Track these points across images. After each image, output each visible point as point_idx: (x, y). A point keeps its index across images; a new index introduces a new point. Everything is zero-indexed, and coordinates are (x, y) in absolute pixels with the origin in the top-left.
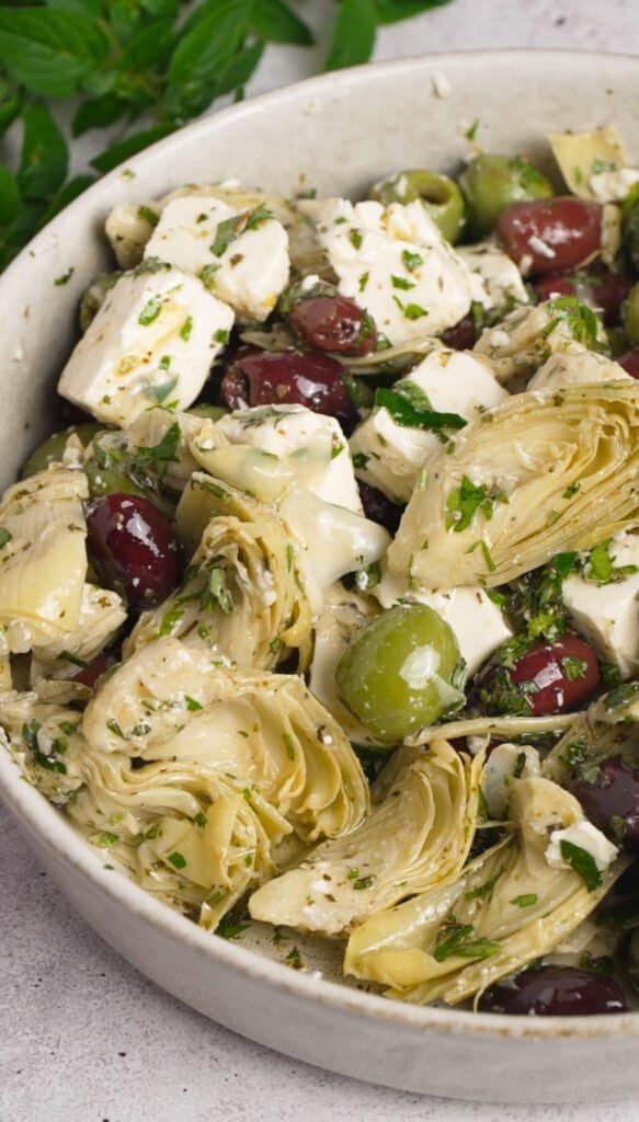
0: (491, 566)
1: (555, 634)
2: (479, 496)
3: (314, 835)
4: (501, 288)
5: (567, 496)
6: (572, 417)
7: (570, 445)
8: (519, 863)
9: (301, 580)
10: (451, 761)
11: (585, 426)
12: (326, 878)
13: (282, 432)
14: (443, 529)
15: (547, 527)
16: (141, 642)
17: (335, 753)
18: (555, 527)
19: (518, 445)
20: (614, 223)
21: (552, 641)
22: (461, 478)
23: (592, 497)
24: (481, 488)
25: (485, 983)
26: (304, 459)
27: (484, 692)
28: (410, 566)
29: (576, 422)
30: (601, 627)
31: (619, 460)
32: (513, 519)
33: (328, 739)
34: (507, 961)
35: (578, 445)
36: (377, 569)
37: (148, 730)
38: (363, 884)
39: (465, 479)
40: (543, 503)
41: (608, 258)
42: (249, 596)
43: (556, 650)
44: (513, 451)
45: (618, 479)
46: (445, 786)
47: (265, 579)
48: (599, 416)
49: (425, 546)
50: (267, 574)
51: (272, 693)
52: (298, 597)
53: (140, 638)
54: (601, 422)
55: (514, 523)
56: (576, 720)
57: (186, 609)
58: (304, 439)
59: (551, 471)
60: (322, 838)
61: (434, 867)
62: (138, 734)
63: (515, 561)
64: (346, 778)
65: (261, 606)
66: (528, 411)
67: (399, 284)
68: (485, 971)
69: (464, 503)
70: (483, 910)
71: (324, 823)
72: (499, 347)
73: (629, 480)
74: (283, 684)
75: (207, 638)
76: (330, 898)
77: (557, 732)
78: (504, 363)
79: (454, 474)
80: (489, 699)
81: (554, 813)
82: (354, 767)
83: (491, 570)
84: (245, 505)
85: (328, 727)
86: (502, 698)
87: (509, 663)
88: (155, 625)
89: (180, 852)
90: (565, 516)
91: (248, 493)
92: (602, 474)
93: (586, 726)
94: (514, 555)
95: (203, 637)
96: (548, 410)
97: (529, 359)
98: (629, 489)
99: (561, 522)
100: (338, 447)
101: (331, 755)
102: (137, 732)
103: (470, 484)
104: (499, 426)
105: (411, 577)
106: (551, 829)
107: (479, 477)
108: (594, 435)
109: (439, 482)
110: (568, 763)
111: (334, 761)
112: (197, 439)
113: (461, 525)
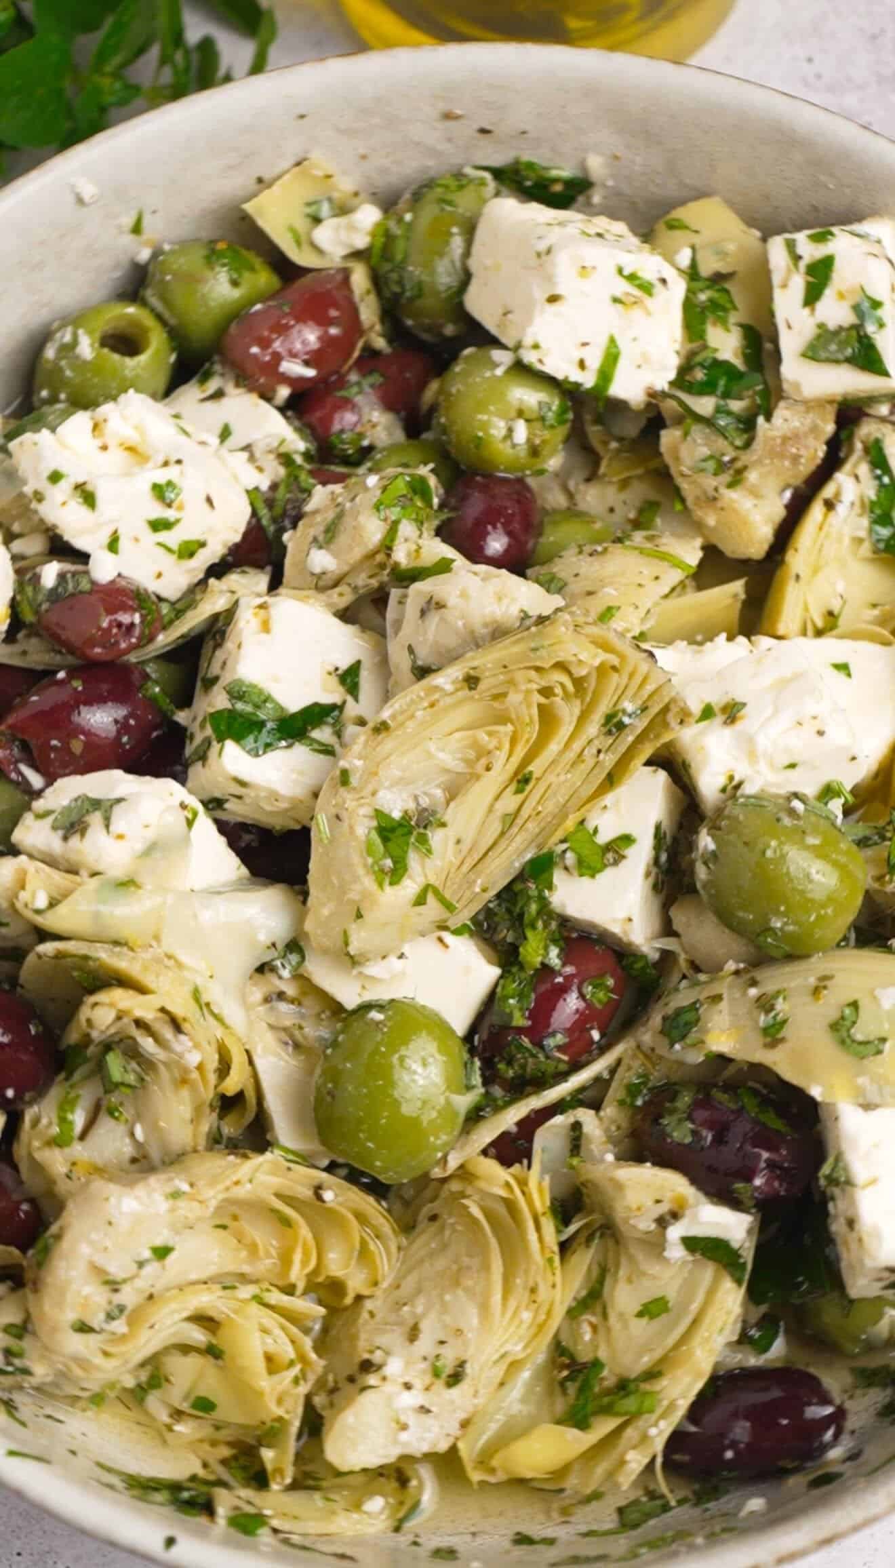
0: (449, 907)
1: (558, 956)
2: (406, 830)
3: (348, 1300)
4: (270, 452)
5: (519, 791)
6: (495, 691)
7: (501, 728)
8: (624, 1260)
9: (216, 1011)
10: (502, 1182)
11: (514, 698)
12: (408, 1386)
13: (120, 837)
14: (374, 887)
15: (503, 834)
16: (39, 1149)
17: (341, 1204)
18: (515, 829)
19: (432, 747)
20: (368, 292)
21: (557, 968)
22: (372, 813)
23: (551, 778)
24: (403, 818)
25: (659, 1445)
26: (157, 855)
27: (501, 1066)
28: (347, 944)
29: (500, 696)
30: (616, 929)
31: (570, 723)
32: (458, 842)
33: (328, 1195)
34: (672, 1406)
35: (513, 724)
36: (295, 946)
37: (121, 1308)
38: (455, 1378)
39: (379, 814)
40: (491, 809)
41: (380, 343)
42: (165, 1064)
43: (568, 978)
44: (430, 755)
45: (577, 746)
46: (502, 1210)
47: (181, 1044)
48: (530, 681)
49: (359, 916)
50: (182, 1037)
51: (248, 1186)
52: (219, 1033)
53: (36, 1144)
54: (535, 686)
55: (460, 846)
56: (626, 1051)
57: (81, 1092)
58: (150, 834)
59: (488, 769)
60: (359, 1298)
61: (526, 1316)
62: (113, 1319)
63: (478, 890)
64: (361, 1217)
65: (185, 1070)
66: (432, 705)
67: (158, 525)
68: (653, 1431)
69: (389, 844)
70: (601, 1331)
71: (356, 1283)
72: (324, 573)
73: (590, 742)
74: (256, 1170)
75: (123, 1118)
76: (424, 1410)
77: (606, 1075)
78: (341, 595)
79: (362, 811)
80: (511, 1073)
81: (658, 1201)
82: (368, 1207)
83: (451, 912)
84: (121, 962)
85: (325, 1185)
86: (529, 1070)
87: (519, 1020)
88: (50, 1124)
89: (202, 1394)
90: (522, 813)
91: (116, 943)
92: (554, 747)
93: (641, 1056)
94: (475, 881)
95: (117, 1119)
96: (460, 693)
97: (374, 583)
98: (595, 751)
99: (519, 821)
100: (190, 816)
101: (338, 1208)
102: (110, 1317)
103: (388, 817)
104: (400, 733)
105: (352, 957)
106: (662, 1223)
107: (396, 805)
108: (529, 706)
109: (345, 825)
110: (633, 1105)
111: (344, 1211)
112: (24, 896)
113: (397, 873)
